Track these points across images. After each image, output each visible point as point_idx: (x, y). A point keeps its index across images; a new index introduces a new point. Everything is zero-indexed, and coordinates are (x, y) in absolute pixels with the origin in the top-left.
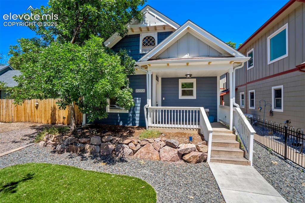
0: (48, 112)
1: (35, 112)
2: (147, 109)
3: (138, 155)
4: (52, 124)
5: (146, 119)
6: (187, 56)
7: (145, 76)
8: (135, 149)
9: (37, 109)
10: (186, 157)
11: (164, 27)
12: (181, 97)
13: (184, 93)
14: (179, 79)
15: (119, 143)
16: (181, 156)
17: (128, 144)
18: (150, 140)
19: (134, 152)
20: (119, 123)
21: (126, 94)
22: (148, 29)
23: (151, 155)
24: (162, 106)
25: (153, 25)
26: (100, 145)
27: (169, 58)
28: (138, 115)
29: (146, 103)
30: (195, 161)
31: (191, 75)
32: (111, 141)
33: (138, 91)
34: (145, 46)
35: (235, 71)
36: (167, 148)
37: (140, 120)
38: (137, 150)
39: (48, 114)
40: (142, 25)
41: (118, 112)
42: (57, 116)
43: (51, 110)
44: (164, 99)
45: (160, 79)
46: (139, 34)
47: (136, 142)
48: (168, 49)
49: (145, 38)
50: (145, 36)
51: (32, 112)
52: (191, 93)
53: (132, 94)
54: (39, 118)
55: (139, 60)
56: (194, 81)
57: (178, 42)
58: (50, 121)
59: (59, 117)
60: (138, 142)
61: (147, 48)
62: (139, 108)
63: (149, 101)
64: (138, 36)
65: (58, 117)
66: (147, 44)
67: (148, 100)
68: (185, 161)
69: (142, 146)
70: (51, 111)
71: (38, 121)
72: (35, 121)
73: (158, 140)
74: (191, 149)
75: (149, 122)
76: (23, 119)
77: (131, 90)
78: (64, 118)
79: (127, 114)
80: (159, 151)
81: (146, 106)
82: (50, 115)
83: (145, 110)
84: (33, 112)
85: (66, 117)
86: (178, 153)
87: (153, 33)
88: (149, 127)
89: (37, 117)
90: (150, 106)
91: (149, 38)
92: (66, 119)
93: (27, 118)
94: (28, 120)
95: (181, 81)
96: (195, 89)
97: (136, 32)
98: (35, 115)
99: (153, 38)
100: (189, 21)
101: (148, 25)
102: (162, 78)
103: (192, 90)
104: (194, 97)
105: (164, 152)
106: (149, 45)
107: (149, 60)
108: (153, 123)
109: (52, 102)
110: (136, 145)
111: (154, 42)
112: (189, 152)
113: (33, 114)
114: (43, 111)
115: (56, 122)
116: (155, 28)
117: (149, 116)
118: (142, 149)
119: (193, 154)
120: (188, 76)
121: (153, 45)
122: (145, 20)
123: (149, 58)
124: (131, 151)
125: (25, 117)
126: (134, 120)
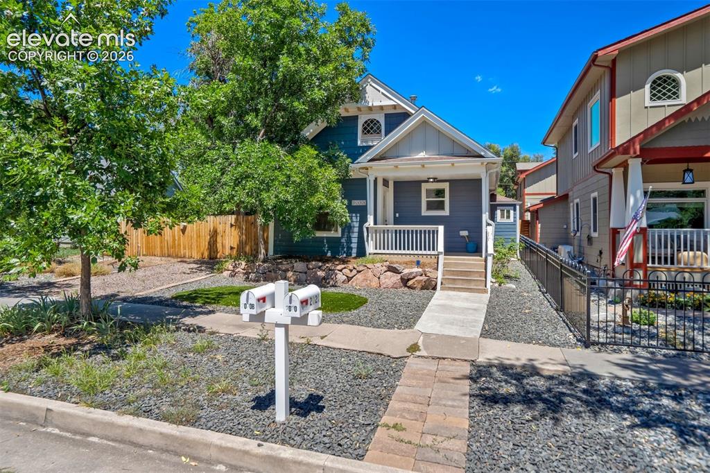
0: (203, 238)
1: (179, 238)
2: (367, 228)
3: (354, 282)
4: (210, 259)
5: (366, 243)
6: (422, 155)
7: (365, 179)
8: (351, 276)
9: (183, 233)
10: (410, 283)
11: (395, 107)
12: (425, 212)
13: (431, 206)
14: (423, 184)
15: (330, 270)
16: (405, 281)
17: (341, 271)
18: (369, 265)
19: (349, 279)
20: (327, 253)
21: (339, 206)
22: (370, 109)
23: (369, 282)
24: (395, 224)
25: (377, 104)
26: (306, 273)
27: (398, 157)
28: (355, 240)
29: (366, 221)
30: (420, 286)
31: (434, 179)
32: (320, 268)
33: (356, 203)
34: (365, 134)
35: (488, 175)
36: (389, 273)
37: (358, 248)
38: (352, 277)
39: (204, 242)
40: (362, 104)
41: (325, 235)
42: (219, 246)
43: (210, 235)
44: (397, 215)
45: (391, 184)
46: (357, 116)
47: (351, 267)
48: (396, 145)
49: (366, 122)
50: (367, 119)
51: (174, 240)
52: (440, 206)
53: (347, 207)
54: (187, 249)
55: (357, 161)
56: (446, 186)
57: (410, 135)
58: (206, 254)
59: (223, 246)
60: (354, 268)
61: (369, 137)
62: (356, 230)
63: (371, 219)
64: (356, 118)
65: (221, 247)
66: (368, 132)
67: (369, 216)
68: (409, 287)
69: (359, 272)
70: (209, 237)
71: (185, 254)
72: (179, 254)
73: (378, 265)
74: (416, 273)
75: (370, 248)
76: (158, 251)
77: (346, 202)
78: (232, 248)
79: (339, 239)
80: (379, 278)
81: (366, 225)
82: (207, 244)
83: (365, 230)
84: (177, 238)
85: (236, 246)
86: (402, 279)
87: (378, 115)
88: (370, 254)
89: (185, 248)
90: (372, 225)
91: (372, 121)
92: (235, 251)
93: (166, 249)
94: (166, 252)
95: (424, 186)
96: (447, 200)
97: (353, 112)
98: (179, 245)
99: (378, 122)
100: (423, 108)
101: (370, 104)
102: (395, 182)
103: (443, 201)
104: (446, 212)
105: (385, 278)
106: (371, 133)
107: (370, 161)
108: (376, 249)
109: (212, 222)
110: (351, 271)
111: (379, 128)
112: (414, 277)
113: (176, 242)
114: (195, 236)
115: (218, 256)
116: (381, 108)
117: (370, 238)
118: (359, 276)
119: (418, 278)
120: (431, 180)
121: (378, 133)
122: (365, 97)
123: (369, 158)
124: (345, 277)
125: (161, 248)
126: (350, 248)
